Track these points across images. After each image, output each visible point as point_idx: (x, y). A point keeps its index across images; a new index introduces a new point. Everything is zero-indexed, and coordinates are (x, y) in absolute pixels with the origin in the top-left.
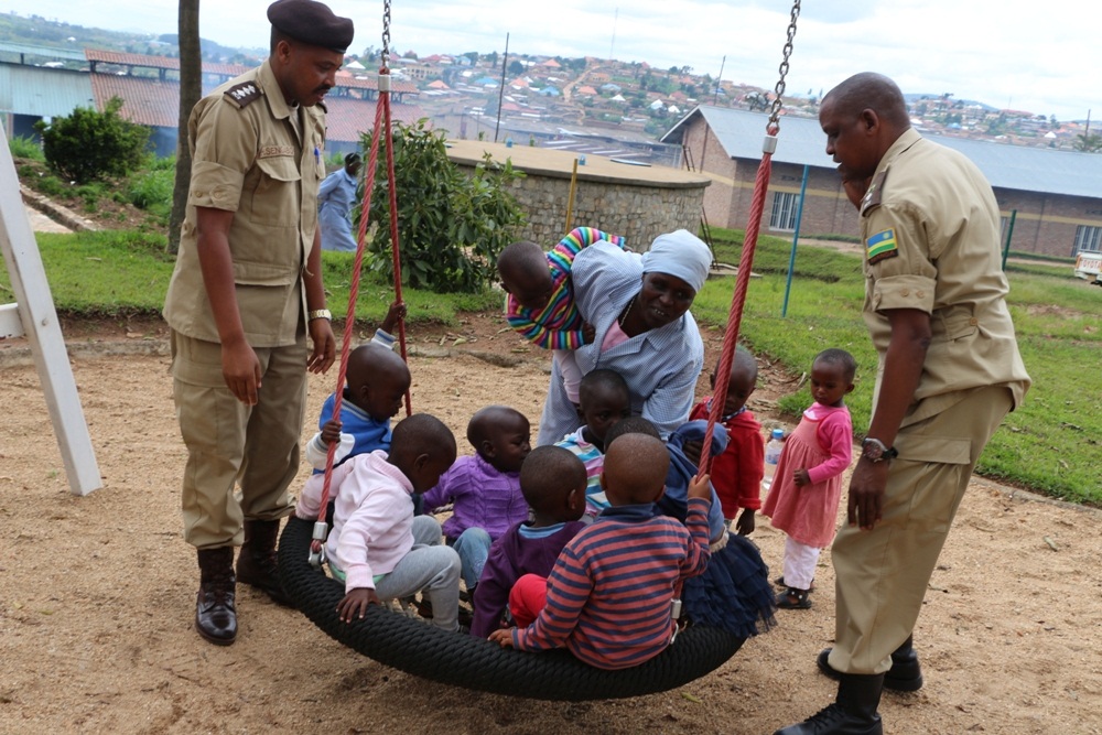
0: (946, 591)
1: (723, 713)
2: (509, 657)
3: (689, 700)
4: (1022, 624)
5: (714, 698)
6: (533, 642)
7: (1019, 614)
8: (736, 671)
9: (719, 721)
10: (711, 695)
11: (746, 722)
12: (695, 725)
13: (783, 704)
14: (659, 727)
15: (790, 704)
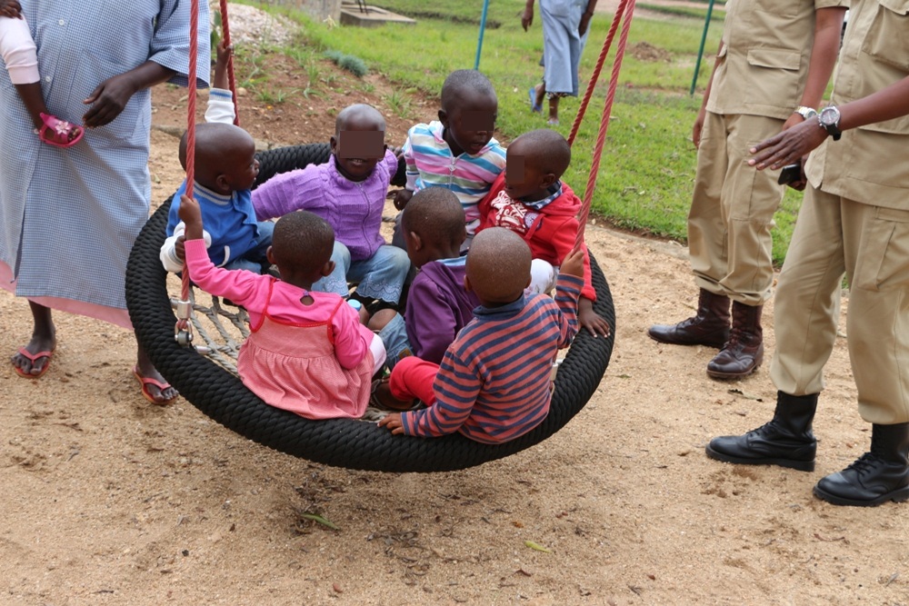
0: (760, 400)
1: (576, 562)
2: (401, 444)
3: (534, 550)
4: (847, 433)
5: (561, 544)
6: (425, 432)
7: (839, 422)
8: (575, 510)
9: (575, 572)
10: (557, 542)
11: (605, 571)
12: (552, 580)
13: (636, 546)
14: (512, 585)
15: (643, 546)
